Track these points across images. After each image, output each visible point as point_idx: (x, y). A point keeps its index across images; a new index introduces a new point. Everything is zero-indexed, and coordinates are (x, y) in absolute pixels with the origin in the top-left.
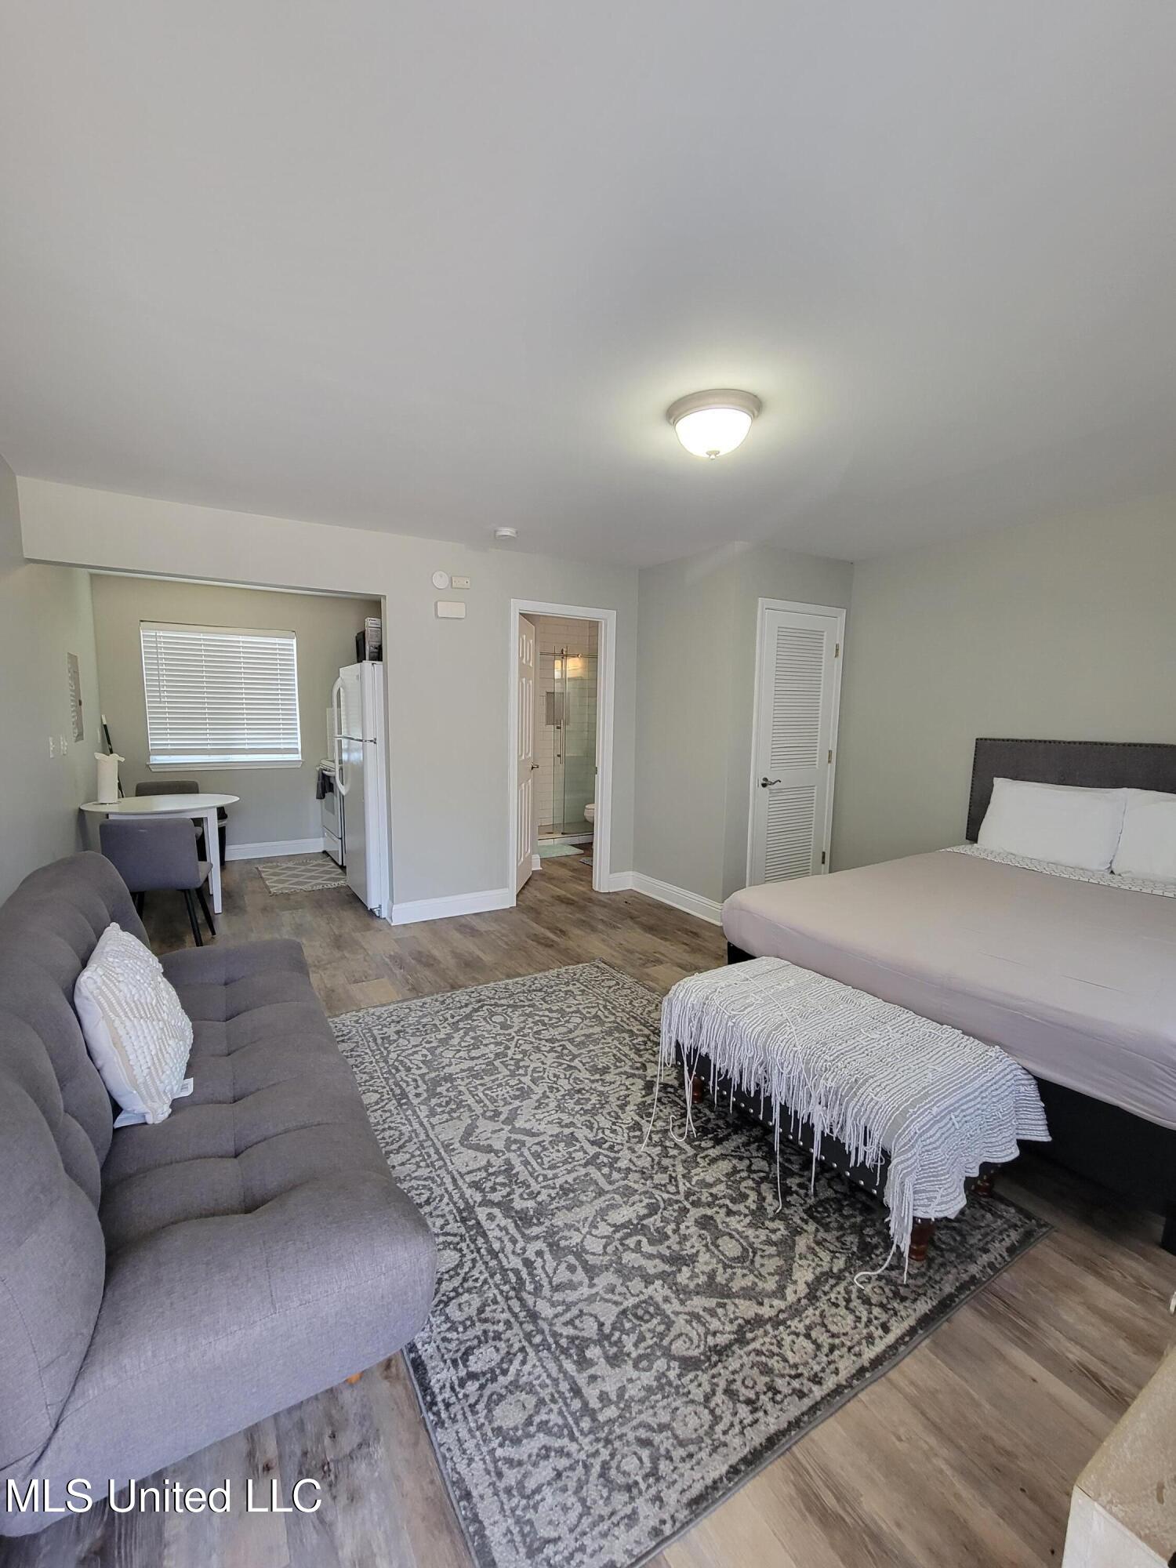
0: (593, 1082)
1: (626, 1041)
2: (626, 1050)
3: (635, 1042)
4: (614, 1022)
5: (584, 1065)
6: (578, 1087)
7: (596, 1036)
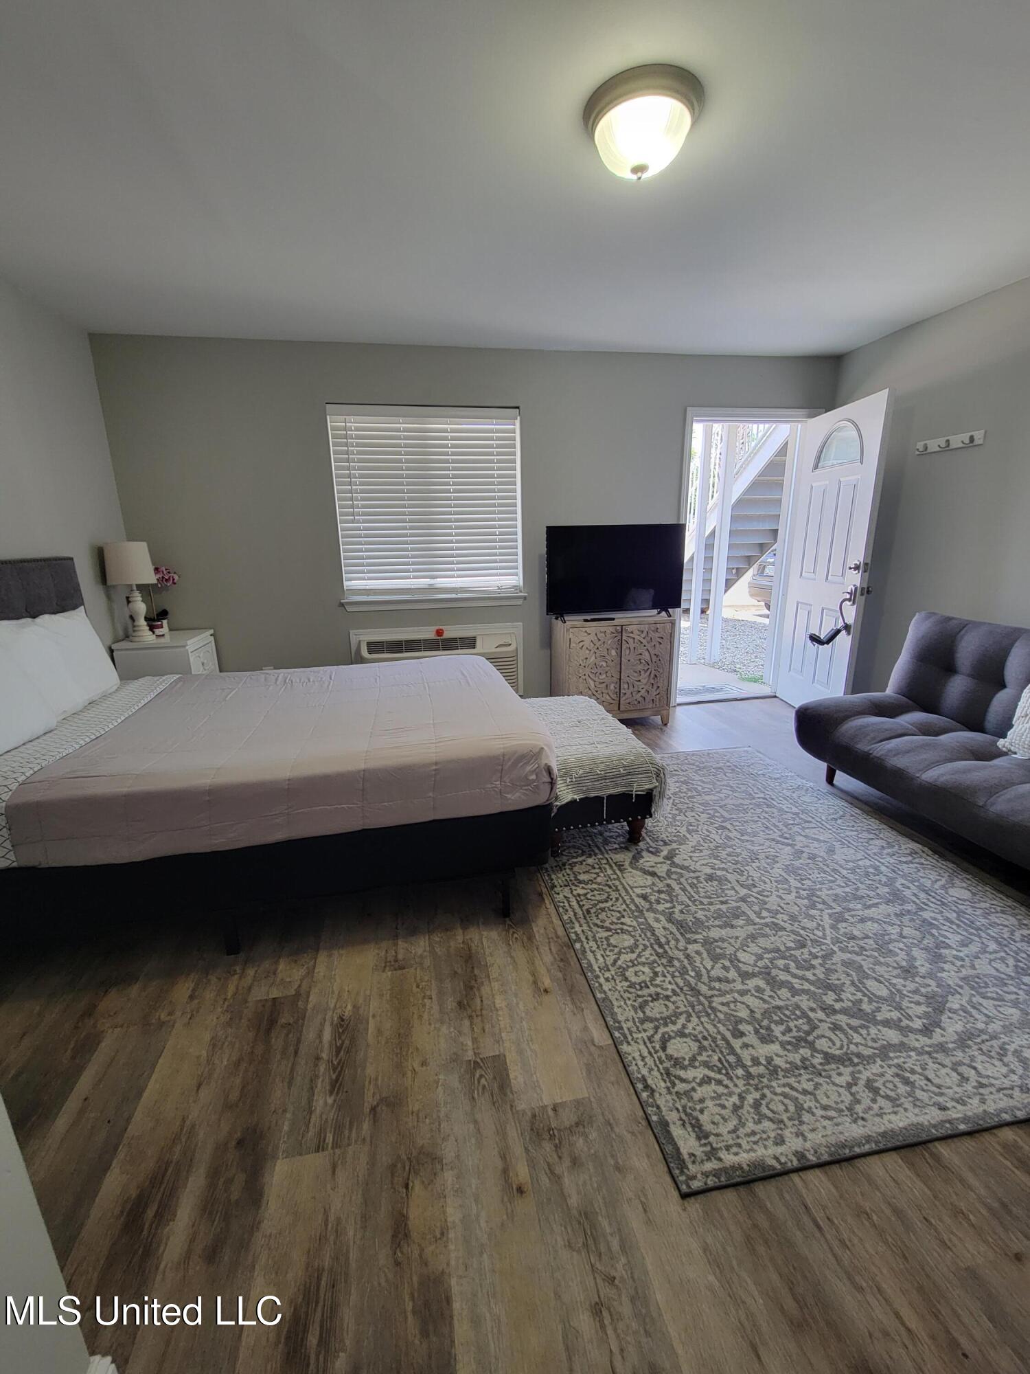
0: (723, 869)
1: (680, 907)
2: (682, 897)
3: (669, 905)
4: (689, 942)
5: (733, 888)
6: (738, 866)
7: (717, 923)
